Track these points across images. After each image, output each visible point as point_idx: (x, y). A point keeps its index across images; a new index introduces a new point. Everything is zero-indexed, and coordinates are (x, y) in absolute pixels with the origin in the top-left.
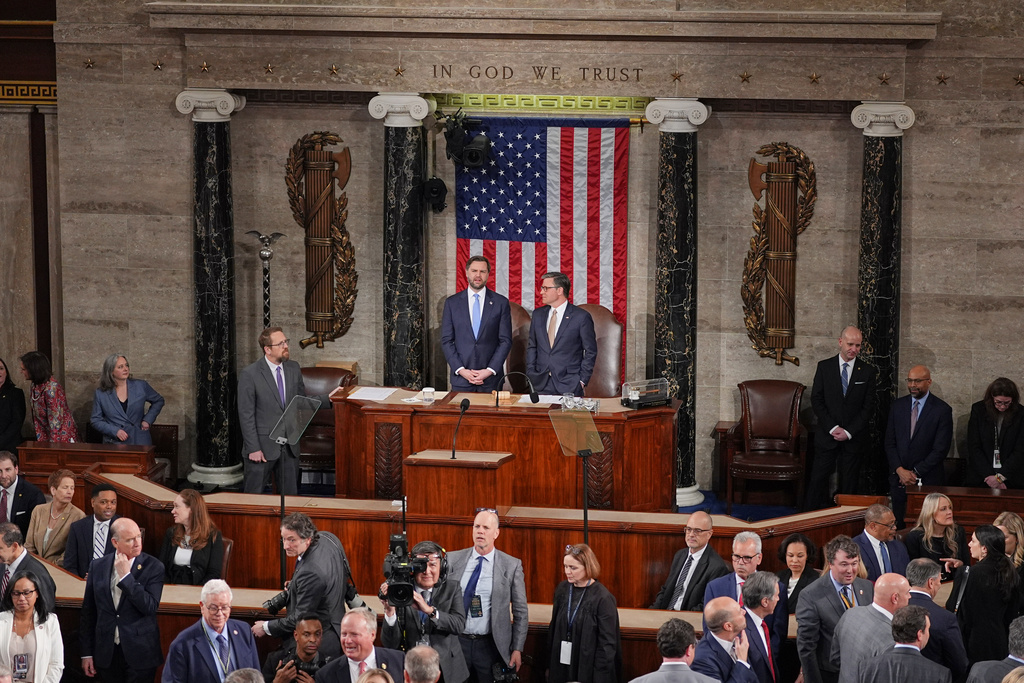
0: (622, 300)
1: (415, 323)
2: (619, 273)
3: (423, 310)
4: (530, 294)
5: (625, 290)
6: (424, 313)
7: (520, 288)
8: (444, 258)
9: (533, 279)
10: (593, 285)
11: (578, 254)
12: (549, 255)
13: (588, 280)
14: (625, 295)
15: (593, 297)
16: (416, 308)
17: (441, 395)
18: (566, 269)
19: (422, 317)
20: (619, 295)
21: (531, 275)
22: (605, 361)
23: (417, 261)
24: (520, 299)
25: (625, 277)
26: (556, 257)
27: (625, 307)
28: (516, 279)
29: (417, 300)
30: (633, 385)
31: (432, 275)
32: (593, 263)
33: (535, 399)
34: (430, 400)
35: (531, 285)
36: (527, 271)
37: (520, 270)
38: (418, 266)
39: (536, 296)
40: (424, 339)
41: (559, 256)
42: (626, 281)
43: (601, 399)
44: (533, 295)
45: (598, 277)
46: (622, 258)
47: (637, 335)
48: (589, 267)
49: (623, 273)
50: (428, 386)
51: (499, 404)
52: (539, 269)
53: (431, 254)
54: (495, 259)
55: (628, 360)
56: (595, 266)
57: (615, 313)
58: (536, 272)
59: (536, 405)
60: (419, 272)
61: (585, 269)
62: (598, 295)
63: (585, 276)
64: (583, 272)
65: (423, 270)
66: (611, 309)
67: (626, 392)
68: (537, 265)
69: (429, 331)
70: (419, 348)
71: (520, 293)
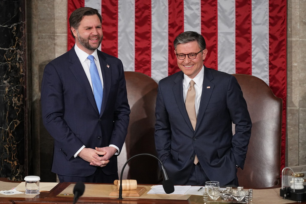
0: (280, 69)
1: (15, 100)
2: (277, 35)
3: (24, 83)
4: (162, 62)
5: (285, 56)
6: (25, 87)
7: (149, 55)
8: (51, 18)
9: (165, 44)
10: (243, 51)
11: (223, 11)
12: (187, 12)
13: (238, 44)
14: (285, 62)
15: (244, 65)
16: (15, 81)
17: (49, 186)
18: (209, 31)
19: (23, 92)
20: (278, 63)
21: (163, 38)
22: (259, 147)
23: (16, 20)
24: (149, 69)
25: (285, 40)
26: (195, 16)
27: (285, 78)
28: (143, 44)
29: (17, 70)
30: (296, 170)
31: (36, 40)
32: (243, 23)
33: (169, 189)
34: (34, 192)
35: (164, 52)
36: (159, 34)
37: (149, 32)
38: (18, 27)
39: (171, 66)
40: (27, 121)
41: (199, 13)
42: (286, 45)
43: (255, 191)
44: (166, 64)
45: (249, 40)
46: (280, 15)
47: (301, 115)
48: (238, 28)
49: (282, 35)
50: (32, 174)
51: (124, 195)
52: (173, 31)
53: (34, 12)
54: (116, 19)
55: (290, 147)
56: (246, 26)
57: (271, 87)
58: (170, 35)
59: (172, 196)
60: (20, 35)
61: (233, 30)
62: (250, 63)
63: (232, 39)
64: (230, 34)
65: (25, 32)
66: (267, 80)
67: (287, 181)
68: (171, 25)
69: (33, 104)
70: (19, 132)
71: (149, 62)
